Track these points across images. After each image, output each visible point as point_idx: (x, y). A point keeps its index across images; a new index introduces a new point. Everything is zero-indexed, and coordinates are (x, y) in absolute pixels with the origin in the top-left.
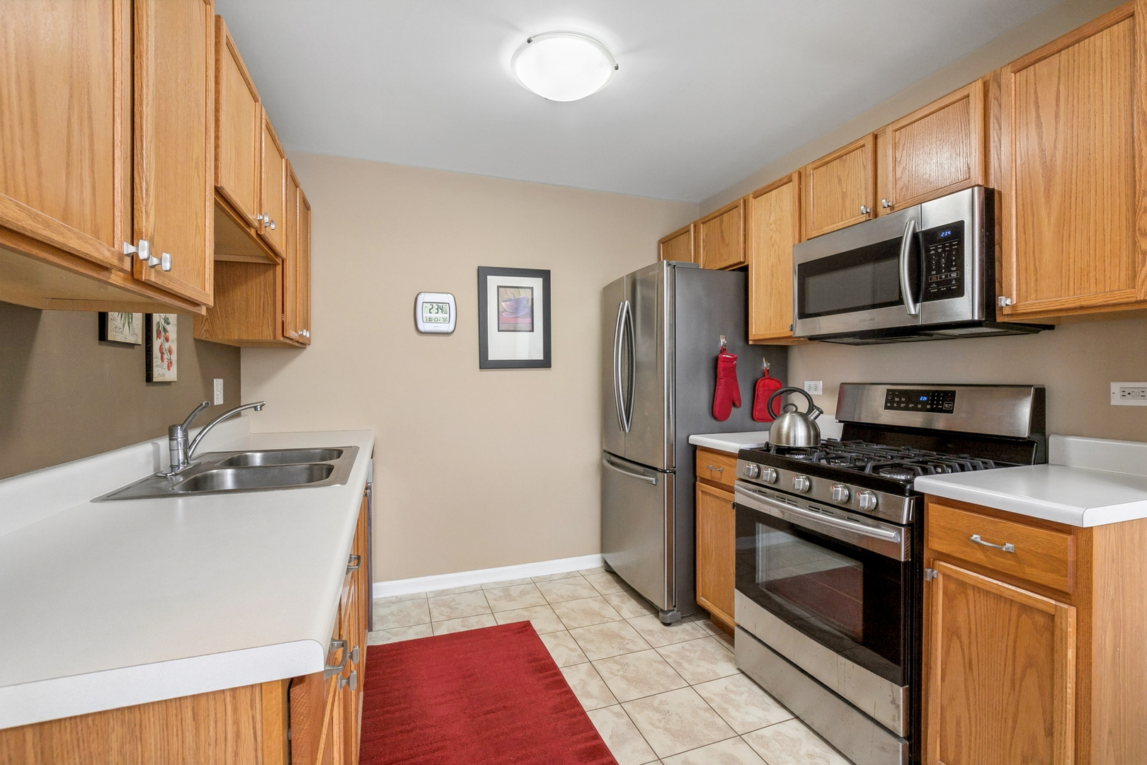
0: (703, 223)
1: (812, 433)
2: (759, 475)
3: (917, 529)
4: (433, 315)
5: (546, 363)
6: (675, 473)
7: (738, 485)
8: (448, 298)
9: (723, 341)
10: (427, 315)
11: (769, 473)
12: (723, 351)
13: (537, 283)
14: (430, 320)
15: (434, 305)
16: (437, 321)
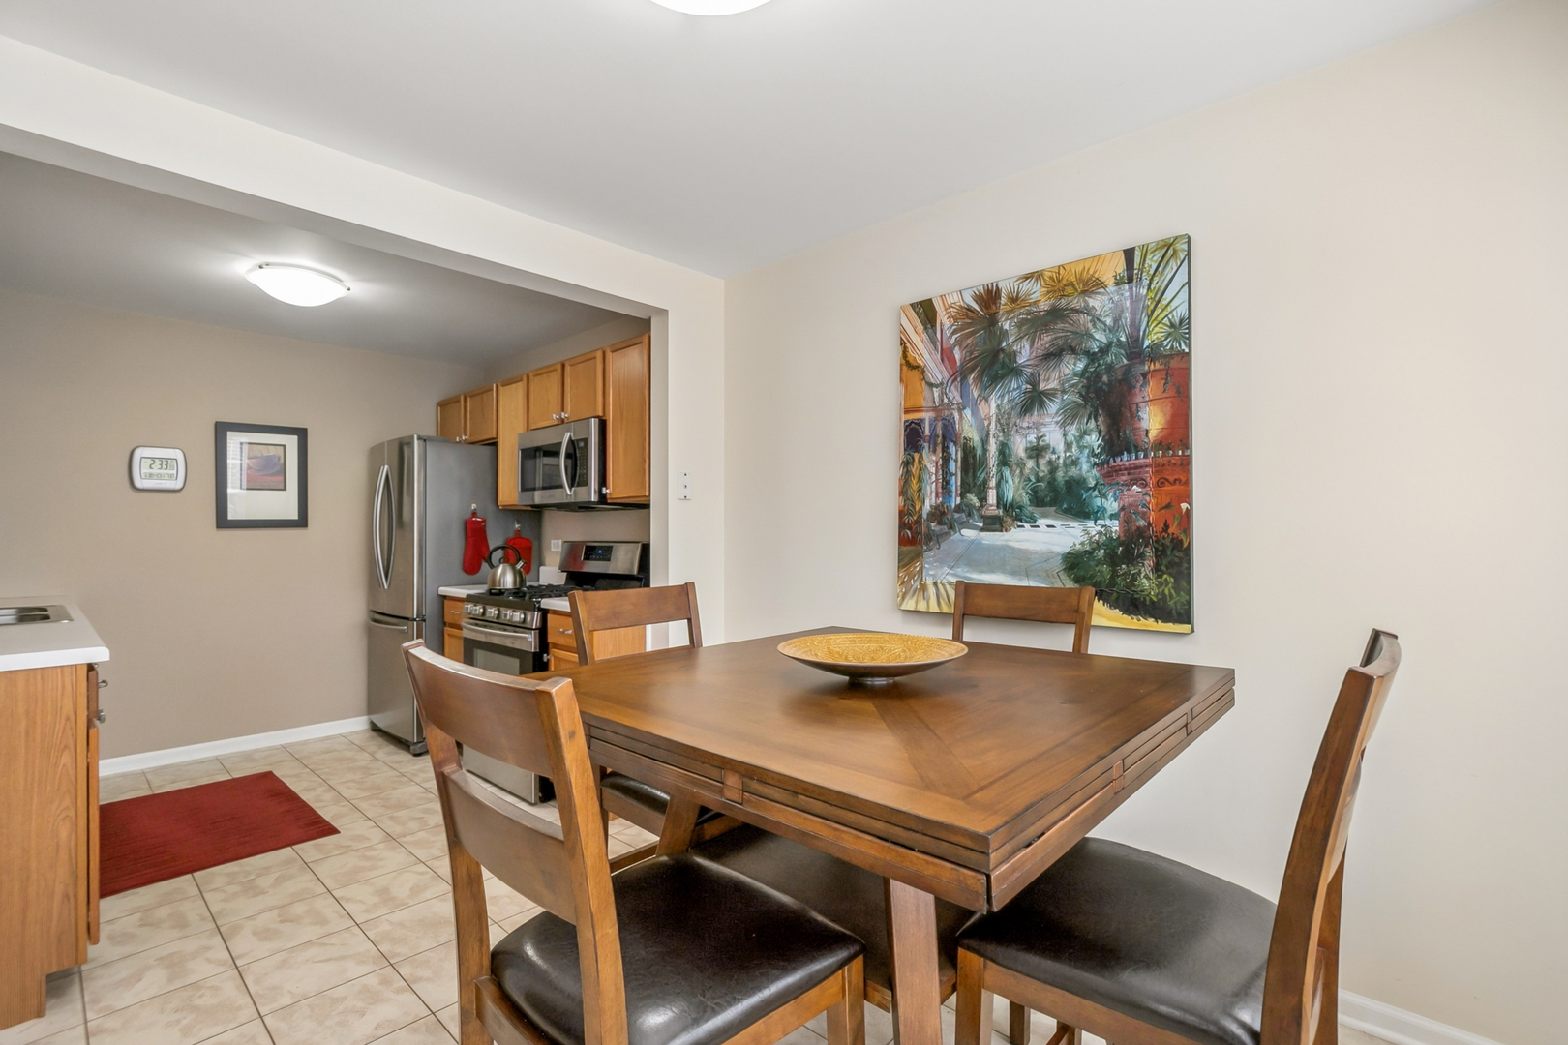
0: (471, 397)
1: (518, 579)
2: (484, 613)
3: (543, 631)
4: (155, 471)
5: (302, 522)
6: (424, 621)
7: (464, 623)
8: (178, 454)
9: (474, 506)
10: (146, 470)
11: (492, 611)
12: (474, 514)
13: (291, 442)
14: (151, 475)
15: (157, 460)
16: (160, 477)
